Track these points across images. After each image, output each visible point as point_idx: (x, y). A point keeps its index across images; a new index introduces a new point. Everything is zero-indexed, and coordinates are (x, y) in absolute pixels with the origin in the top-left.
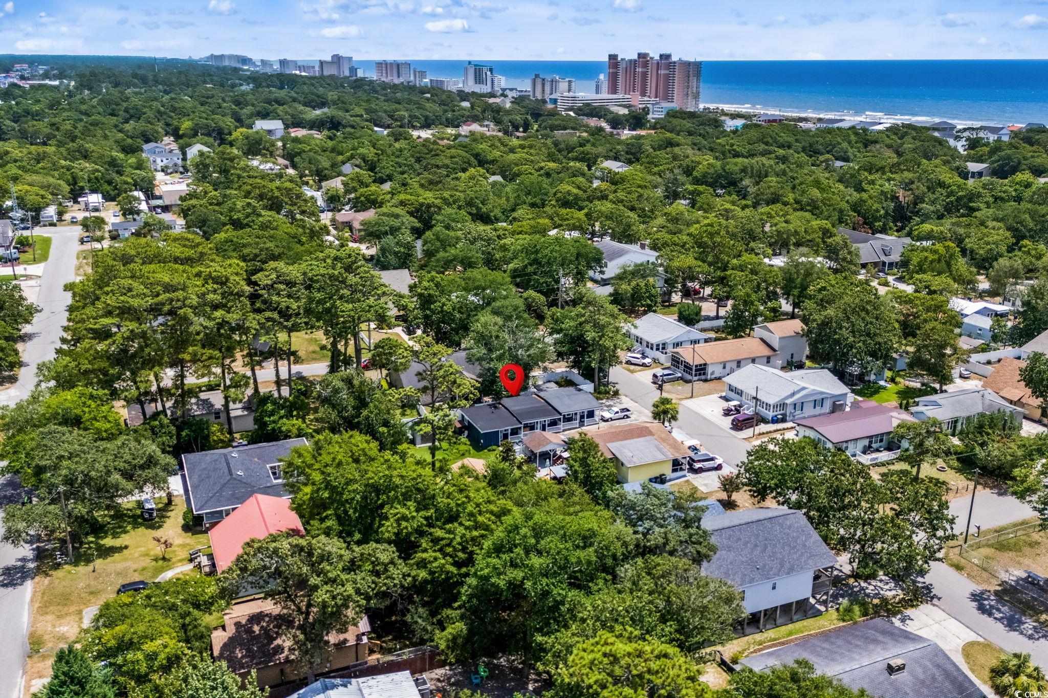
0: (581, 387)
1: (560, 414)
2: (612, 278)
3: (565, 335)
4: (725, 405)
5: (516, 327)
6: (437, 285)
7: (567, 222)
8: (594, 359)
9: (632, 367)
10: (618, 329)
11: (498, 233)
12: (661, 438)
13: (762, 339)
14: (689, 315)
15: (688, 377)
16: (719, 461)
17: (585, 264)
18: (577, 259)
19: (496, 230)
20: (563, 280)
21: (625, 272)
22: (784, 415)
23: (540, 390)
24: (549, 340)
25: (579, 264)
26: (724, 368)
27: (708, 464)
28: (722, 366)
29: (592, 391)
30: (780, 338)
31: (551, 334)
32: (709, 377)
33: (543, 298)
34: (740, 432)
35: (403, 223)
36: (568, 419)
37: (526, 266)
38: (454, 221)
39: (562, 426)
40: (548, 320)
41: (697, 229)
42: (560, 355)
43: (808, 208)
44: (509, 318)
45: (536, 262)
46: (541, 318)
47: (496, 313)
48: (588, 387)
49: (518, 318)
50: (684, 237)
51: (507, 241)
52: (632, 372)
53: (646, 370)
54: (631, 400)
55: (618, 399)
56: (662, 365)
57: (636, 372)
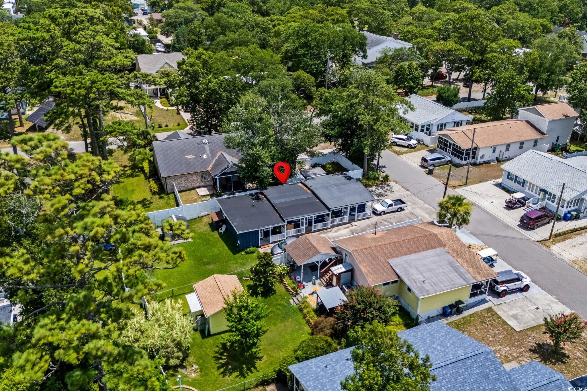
0: (349, 174)
1: (329, 209)
2: (374, 62)
3: (334, 117)
4: (507, 197)
5: (283, 107)
6: (205, 64)
7: (332, 17)
8: (366, 145)
9: (398, 149)
10: (393, 111)
11: (274, 23)
12: (454, 250)
13: (528, 122)
14: (449, 96)
15: (457, 161)
16: (527, 281)
17: (350, 47)
18: (344, 43)
19: (272, 21)
20: (330, 63)
21: (386, 57)
22: (578, 211)
23: (306, 177)
24: (316, 121)
25: (345, 47)
26: (494, 151)
27: (512, 286)
28: (492, 150)
29: (360, 177)
30: (550, 122)
31: (318, 115)
32: (478, 161)
33: (312, 79)
34: (531, 232)
35: (196, 16)
36: (337, 214)
37: (296, 49)
38: (237, 12)
39: (330, 221)
40: (316, 101)
41: (439, 24)
42: (328, 138)
43: (527, 9)
44: (275, 98)
45: (306, 45)
46: (309, 98)
47: (264, 93)
48: (357, 173)
49: (285, 97)
50: (429, 30)
51: (281, 27)
52: (398, 153)
53: (412, 152)
54: (402, 187)
55: (388, 186)
56: (427, 146)
57: (402, 154)
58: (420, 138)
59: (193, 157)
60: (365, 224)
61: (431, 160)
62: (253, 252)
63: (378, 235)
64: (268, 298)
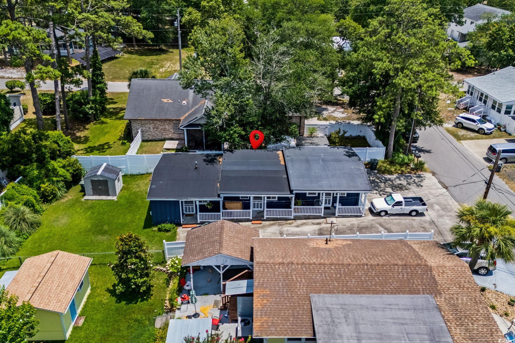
1: (291, 191)
39: (293, 209)
48: (376, 151)
53: (482, 139)
54: (440, 182)
55: (419, 177)
56: (510, 134)
57: (465, 139)
58: (502, 123)
59: (170, 101)
60: (348, 224)
61: (504, 151)
62: (168, 231)
63: (330, 245)
64: (131, 305)
